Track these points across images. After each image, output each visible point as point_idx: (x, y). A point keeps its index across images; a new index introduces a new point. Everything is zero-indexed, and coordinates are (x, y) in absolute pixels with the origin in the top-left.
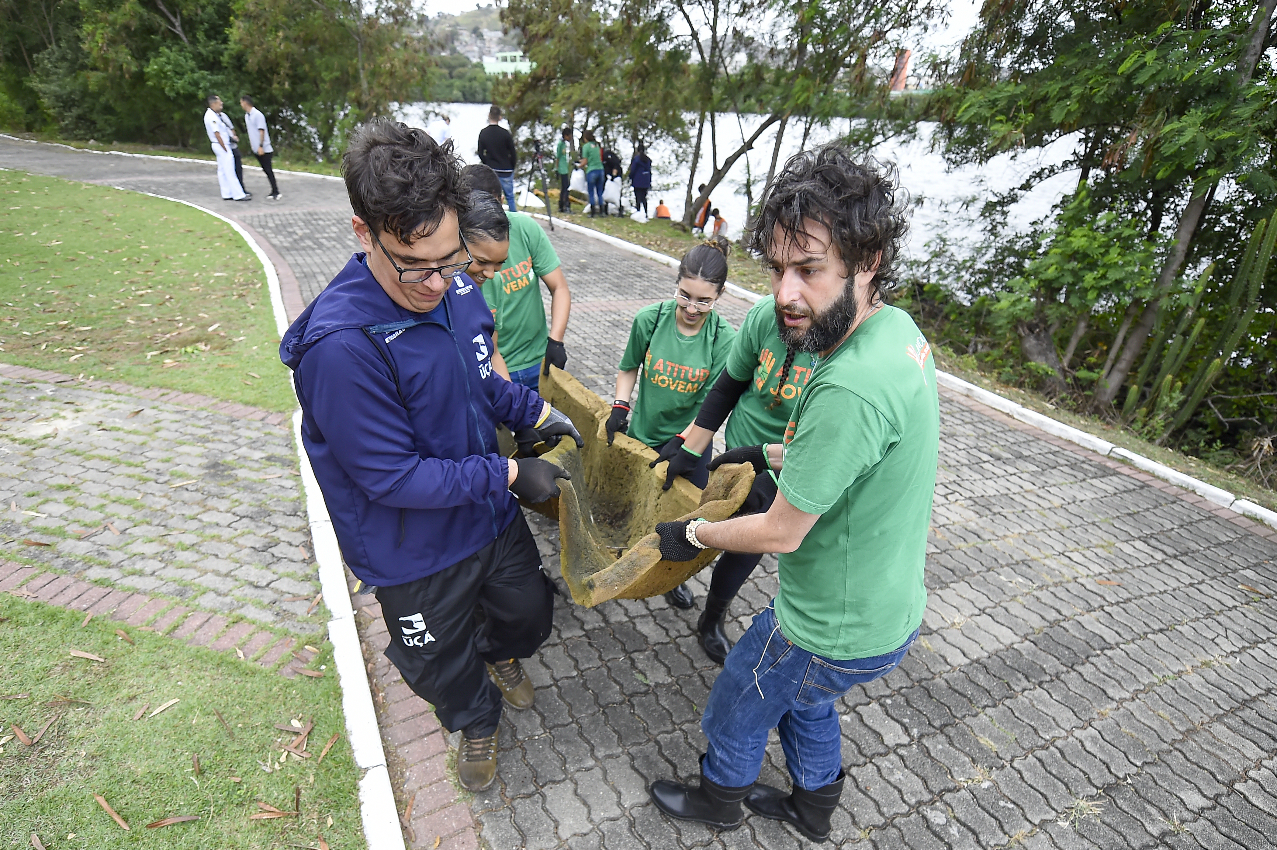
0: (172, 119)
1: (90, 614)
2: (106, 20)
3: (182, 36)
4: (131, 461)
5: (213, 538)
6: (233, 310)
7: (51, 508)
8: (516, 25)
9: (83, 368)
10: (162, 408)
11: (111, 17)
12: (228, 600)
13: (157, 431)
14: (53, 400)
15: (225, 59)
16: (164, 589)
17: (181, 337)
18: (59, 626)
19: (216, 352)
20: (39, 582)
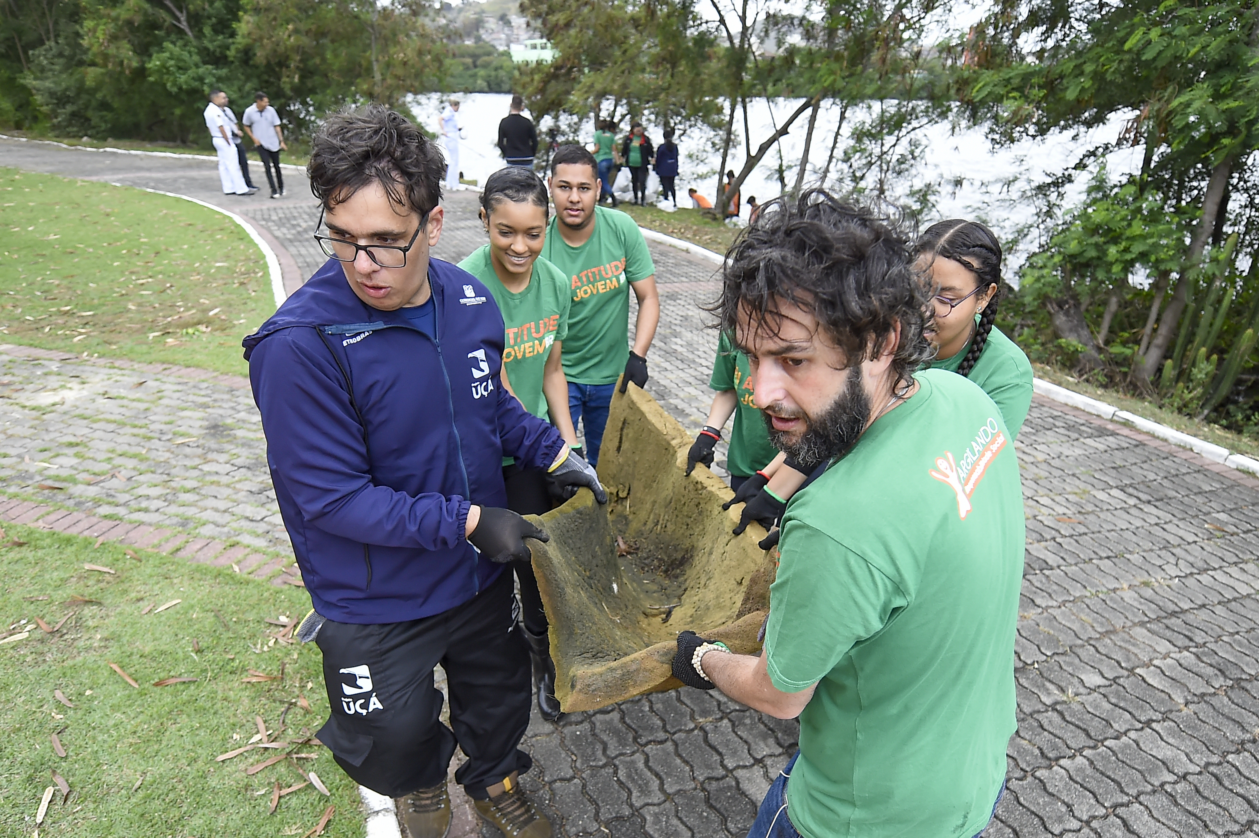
0: (173, 114)
1: (101, 540)
2: (109, 16)
3: (187, 30)
4: (136, 423)
5: (212, 483)
6: (234, 296)
7: (60, 460)
8: (537, 15)
9: (87, 347)
10: (165, 379)
11: (114, 13)
12: (226, 530)
13: (160, 399)
14: (59, 374)
15: (231, 53)
16: (168, 522)
17: (182, 320)
18: (74, 548)
19: (217, 333)
20: (53, 517)
